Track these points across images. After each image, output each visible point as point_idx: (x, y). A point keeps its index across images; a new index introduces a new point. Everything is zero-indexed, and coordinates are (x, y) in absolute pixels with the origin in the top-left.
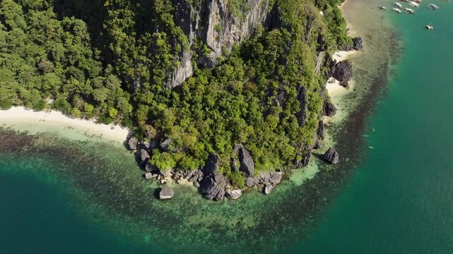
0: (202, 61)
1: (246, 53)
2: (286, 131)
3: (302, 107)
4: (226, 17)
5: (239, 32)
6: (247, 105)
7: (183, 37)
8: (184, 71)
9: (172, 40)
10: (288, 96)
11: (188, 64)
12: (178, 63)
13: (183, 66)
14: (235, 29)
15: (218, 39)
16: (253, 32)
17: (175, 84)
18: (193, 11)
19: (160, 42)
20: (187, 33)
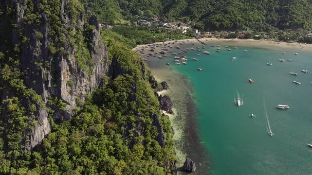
0: (58, 116)
1: (99, 99)
2: (153, 154)
3: (159, 130)
4: (76, 72)
5: (89, 84)
6: (112, 142)
7: (37, 97)
8: (42, 130)
9: (25, 102)
10: (145, 125)
11: (46, 121)
12: (35, 122)
13: (41, 124)
14: (85, 81)
15: (71, 93)
16: (100, 82)
17: (34, 144)
18: (44, 71)
19: (12, 107)
20: (40, 92)
